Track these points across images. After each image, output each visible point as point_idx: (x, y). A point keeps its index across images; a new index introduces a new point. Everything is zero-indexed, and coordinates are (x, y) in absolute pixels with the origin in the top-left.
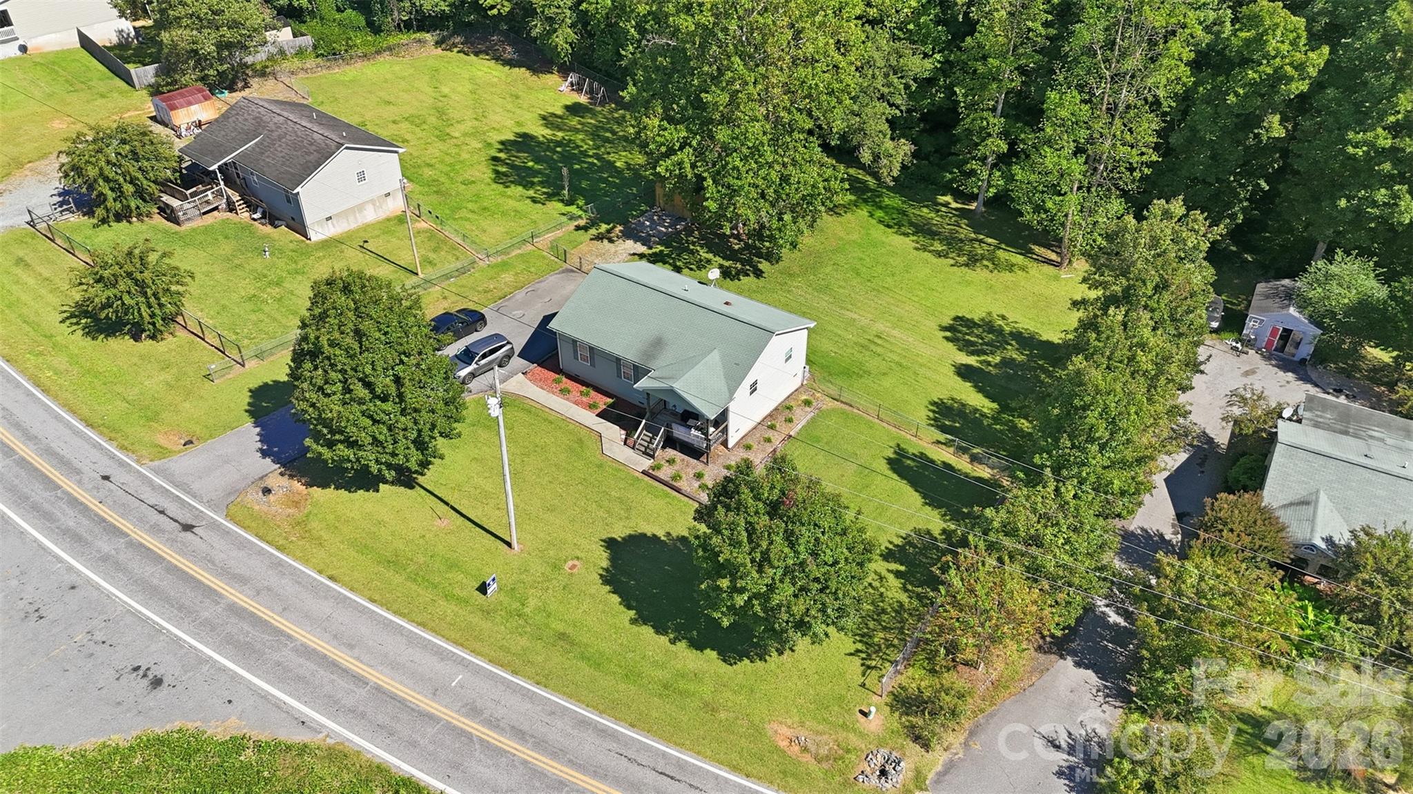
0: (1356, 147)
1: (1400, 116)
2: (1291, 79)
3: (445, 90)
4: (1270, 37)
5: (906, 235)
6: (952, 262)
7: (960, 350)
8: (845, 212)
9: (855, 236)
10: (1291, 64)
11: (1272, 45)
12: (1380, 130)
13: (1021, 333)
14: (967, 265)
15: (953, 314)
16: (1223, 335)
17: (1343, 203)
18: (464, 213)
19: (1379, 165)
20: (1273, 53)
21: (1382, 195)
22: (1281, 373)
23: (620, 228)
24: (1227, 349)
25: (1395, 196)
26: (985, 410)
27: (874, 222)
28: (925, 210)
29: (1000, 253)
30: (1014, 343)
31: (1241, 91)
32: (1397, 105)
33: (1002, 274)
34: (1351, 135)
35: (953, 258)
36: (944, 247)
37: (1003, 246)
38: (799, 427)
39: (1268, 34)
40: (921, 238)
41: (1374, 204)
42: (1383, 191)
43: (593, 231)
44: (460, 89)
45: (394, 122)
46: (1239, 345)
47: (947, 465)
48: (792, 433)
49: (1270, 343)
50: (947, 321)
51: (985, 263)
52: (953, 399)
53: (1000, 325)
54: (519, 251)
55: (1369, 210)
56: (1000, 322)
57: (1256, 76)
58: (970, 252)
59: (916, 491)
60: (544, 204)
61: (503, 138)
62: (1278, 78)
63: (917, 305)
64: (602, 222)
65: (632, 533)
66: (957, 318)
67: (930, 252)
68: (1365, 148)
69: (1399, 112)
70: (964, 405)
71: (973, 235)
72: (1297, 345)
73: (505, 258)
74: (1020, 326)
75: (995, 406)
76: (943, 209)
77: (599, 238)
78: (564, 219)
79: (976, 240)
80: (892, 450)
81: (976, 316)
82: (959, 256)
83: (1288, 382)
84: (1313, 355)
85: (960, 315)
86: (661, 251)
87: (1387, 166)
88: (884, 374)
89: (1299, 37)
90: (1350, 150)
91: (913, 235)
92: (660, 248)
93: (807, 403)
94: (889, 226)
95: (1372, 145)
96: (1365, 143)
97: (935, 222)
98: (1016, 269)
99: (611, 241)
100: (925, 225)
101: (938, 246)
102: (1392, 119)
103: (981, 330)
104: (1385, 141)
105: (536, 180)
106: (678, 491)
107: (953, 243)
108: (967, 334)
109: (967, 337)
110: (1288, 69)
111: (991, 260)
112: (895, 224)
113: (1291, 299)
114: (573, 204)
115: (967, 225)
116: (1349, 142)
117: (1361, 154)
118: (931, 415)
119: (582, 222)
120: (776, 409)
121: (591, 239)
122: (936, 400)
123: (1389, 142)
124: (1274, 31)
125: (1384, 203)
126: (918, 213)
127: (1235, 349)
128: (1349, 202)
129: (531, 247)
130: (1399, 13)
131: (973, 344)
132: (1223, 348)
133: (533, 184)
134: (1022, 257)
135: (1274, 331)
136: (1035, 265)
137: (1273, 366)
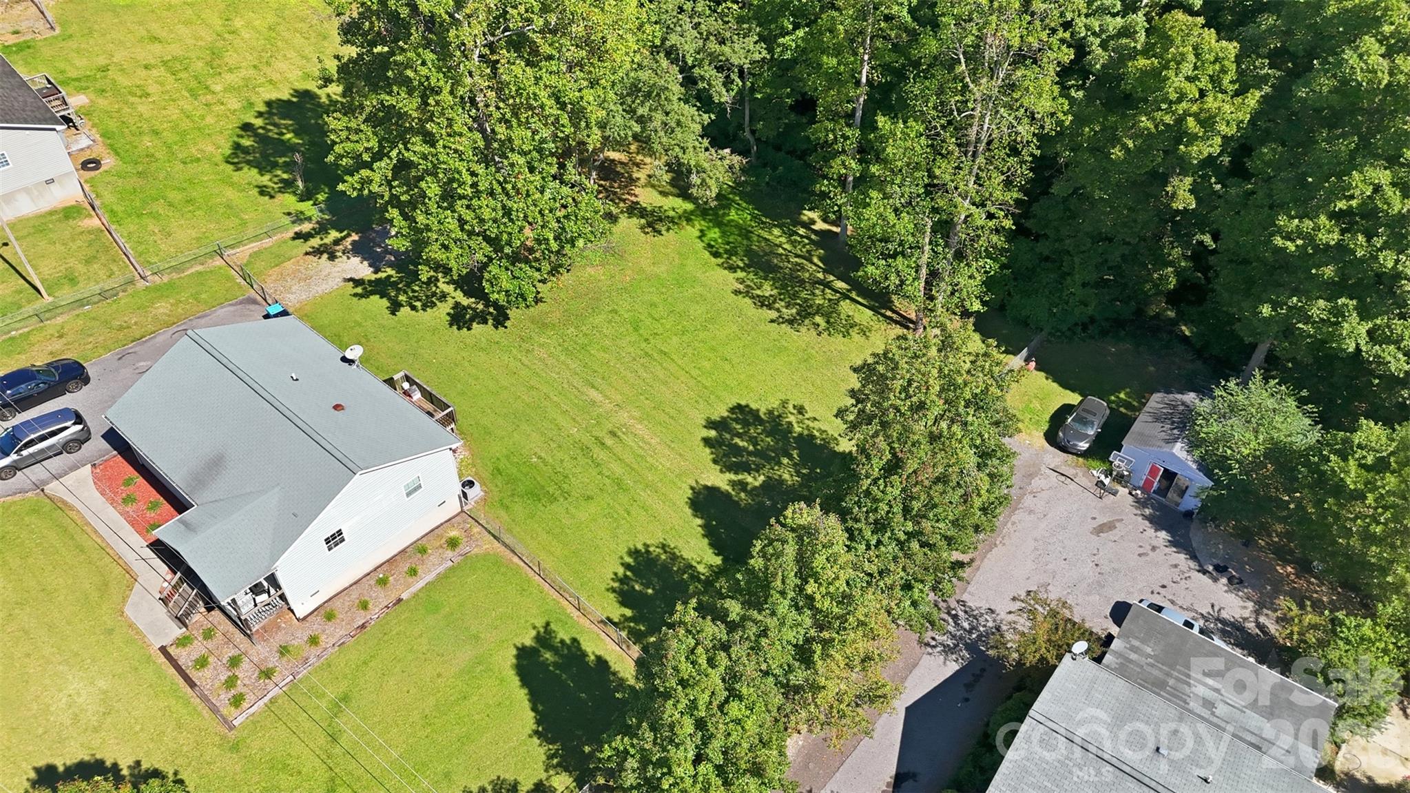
0: (1288, 237)
1: (1354, 203)
2: (1193, 138)
3: (238, 23)
4: (1171, 73)
5: (733, 269)
6: (774, 314)
7: (715, 462)
8: (668, 229)
9: (661, 270)
10: (1196, 116)
11: (1176, 81)
12: (1323, 219)
13: (813, 437)
14: (791, 322)
15: (733, 401)
16: (1091, 462)
17: (1266, 310)
18: (159, 207)
19: (1318, 267)
20: (1173, 96)
21: (1319, 308)
22: (1151, 532)
23: (355, 237)
24: (1090, 484)
25: (1339, 313)
26: (701, 568)
27: (701, 245)
28: (776, 231)
29: (846, 307)
30: (795, 453)
31: (1130, 144)
32: (1349, 187)
33: (832, 339)
34: (1282, 221)
35: (778, 310)
36: (775, 292)
37: (854, 295)
38: (421, 584)
39: (1168, 68)
40: (751, 276)
41: (1307, 319)
42: (1321, 303)
43: (315, 242)
44: (257, 23)
45: (146, 67)
46: (1107, 481)
47: (602, 663)
48: (404, 596)
49: (1148, 483)
50: (720, 411)
51: (818, 319)
52: (663, 546)
53: (790, 423)
54: (200, 268)
55: (1300, 325)
56: (792, 419)
57: (1150, 125)
58: (806, 300)
59: (533, 709)
60: (272, 197)
61: (274, 96)
62: (1178, 133)
63: (692, 383)
64: (333, 228)
65: (87, 758)
66: (739, 408)
67: (753, 297)
68: (1299, 242)
69: (1352, 197)
70: (674, 557)
71: (820, 276)
72: (1182, 493)
73: (175, 276)
74: (816, 425)
75: (718, 561)
76: (802, 231)
77: (317, 252)
78: (287, 220)
79: (821, 282)
80: (534, 633)
81: (762, 406)
82: (787, 307)
83: (1154, 548)
84: (1202, 509)
85: (743, 403)
86: (390, 277)
87: (1329, 271)
88: (589, 498)
89: (1224, 71)
90: (1278, 241)
91: (742, 269)
92: (390, 271)
93: (453, 543)
94: (716, 255)
95: (1310, 238)
96: (1300, 233)
97: (781, 251)
98: (854, 332)
99: (332, 257)
100: (766, 254)
101: (767, 290)
102: (1341, 205)
103: (760, 429)
104: (1329, 235)
105: (281, 160)
106: (192, 684)
107: (790, 283)
108: (739, 435)
109: (737, 440)
110: (1191, 122)
111: (827, 317)
112: (726, 251)
113: (1182, 429)
114: (309, 199)
115: (820, 259)
116: (1279, 231)
117: (1293, 249)
118: (621, 571)
119: (306, 227)
120: (403, 551)
121: (307, 254)
122: (640, 547)
123: (1336, 236)
124: (1178, 63)
125: (1322, 320)
126: (766, 235)
127: (1100, 484)
128: (1274, 309)
129: (218, 262)
130: (1361, 56)
131: (737, 450)
132: (1084, 481)
133: (275, 165)
134: (870, 313)
135: (1153, 471)
136: (883, 326)
137: (1145, 517)
